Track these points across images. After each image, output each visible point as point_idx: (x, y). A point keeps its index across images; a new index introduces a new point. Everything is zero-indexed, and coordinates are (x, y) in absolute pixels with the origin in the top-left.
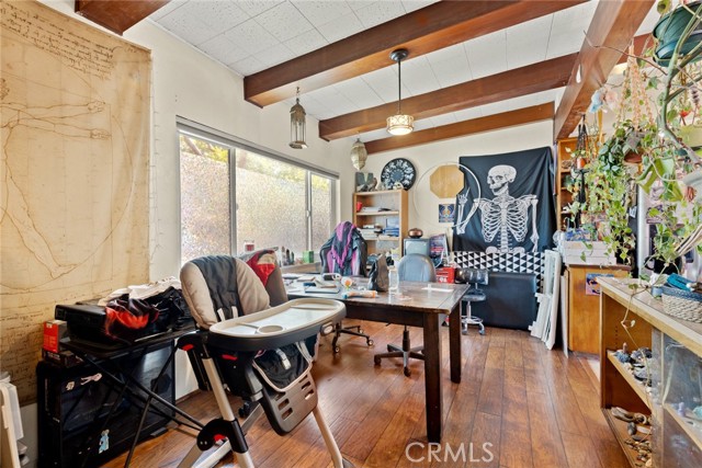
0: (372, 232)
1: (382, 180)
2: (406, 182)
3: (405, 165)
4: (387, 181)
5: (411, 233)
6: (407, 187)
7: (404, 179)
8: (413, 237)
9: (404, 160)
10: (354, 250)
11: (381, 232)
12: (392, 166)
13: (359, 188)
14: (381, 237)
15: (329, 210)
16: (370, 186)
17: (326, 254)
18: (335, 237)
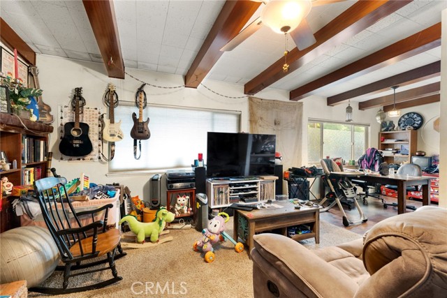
0: (391, 152)
1: (399, 125)
2: (416, 125)
3: (415, 116)
4: (402, 125)
5: (417, 154)
6: (416, 128)
7: (414, 124)
8: (418, 156)
9: (414, 113)
10: (376, 161)
11: (397, 152)
12: (406, 117)
13: (383, 129)
14: (396, 155)
15: (364, 142)
16: (390, 128)
17: (361, 162)
18: (366, 155)
